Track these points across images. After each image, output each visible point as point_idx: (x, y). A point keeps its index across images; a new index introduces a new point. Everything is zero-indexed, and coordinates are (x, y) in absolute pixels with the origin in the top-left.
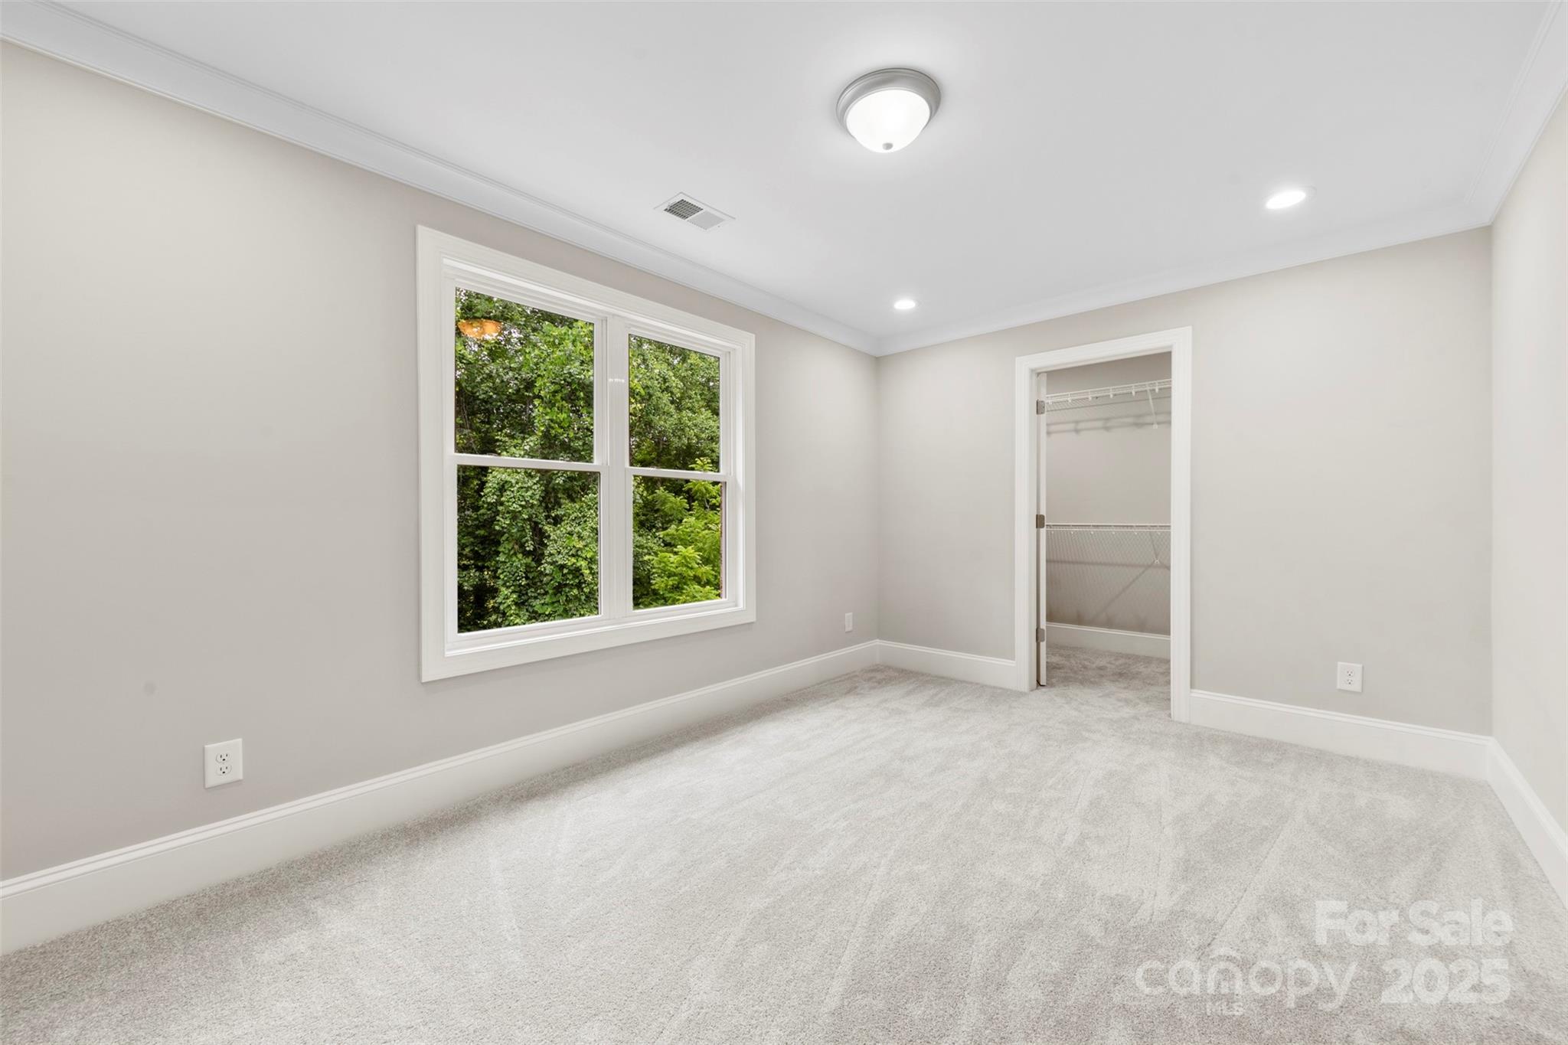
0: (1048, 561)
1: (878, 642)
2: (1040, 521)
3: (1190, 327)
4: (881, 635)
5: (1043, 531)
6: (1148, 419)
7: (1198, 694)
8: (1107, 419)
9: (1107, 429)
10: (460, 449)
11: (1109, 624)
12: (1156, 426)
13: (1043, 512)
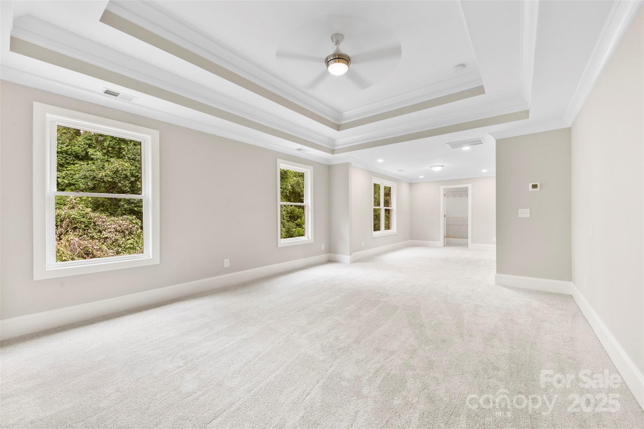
0: (446, 225)
1: (410, 241)
2: (445, 216)
3: (471, 184)
4: (411, 239)
5: (445, 218)
6: (463, 195)
7: (473, 244)
8: (454, 195)
9: (454, 197)
10: (374, 206)
11: (455, 237)
12: (464, 197)
13: (445, 214)
